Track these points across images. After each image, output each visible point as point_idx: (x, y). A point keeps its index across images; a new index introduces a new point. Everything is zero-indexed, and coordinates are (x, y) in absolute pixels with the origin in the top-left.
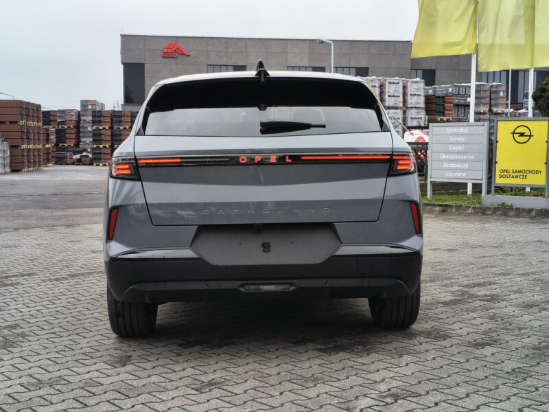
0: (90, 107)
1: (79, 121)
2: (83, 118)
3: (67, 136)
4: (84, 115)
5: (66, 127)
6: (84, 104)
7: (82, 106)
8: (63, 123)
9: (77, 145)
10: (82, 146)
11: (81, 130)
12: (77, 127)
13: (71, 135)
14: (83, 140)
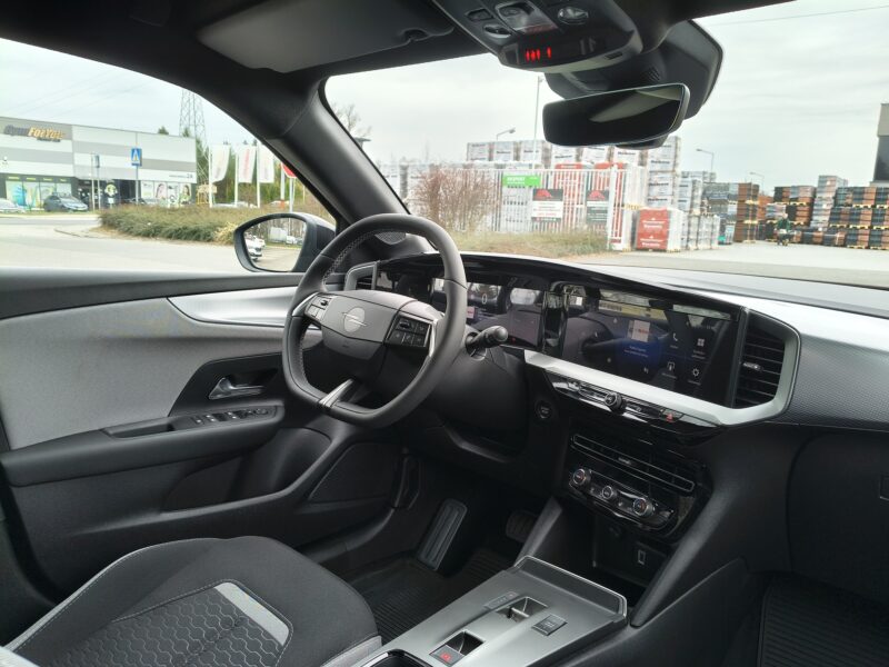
0: (828, 183)
1: (813, 199)
2: (818, 195)
3: (798, 213)
4: (820, 192)
5: (798, 204)
6: (823, 179)
7: (820, 182)
8: (796, 199)
9: (808, 224)
10: (813, 225)
11: (815, 207)
12: (811, 204)
13: (803, 213)
14: (815, 218)
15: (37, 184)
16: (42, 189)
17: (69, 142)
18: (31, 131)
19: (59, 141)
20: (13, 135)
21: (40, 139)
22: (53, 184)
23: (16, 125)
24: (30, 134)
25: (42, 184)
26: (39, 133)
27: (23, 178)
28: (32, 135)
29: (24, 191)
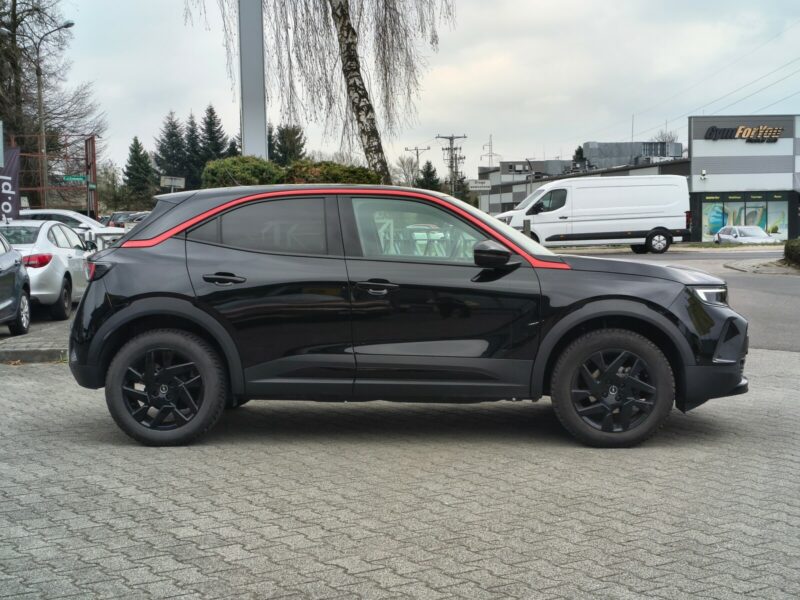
15: (742, 204)
16: (748, 211)
17: (791, 140)
18: (739, 131)
19: (775, 140)
20: (715, 139)
21: (750, 140)
22: (763, 204)
23: (720, 126)
24: (737, 136)
25: (749, 204)
26: (749, 132)
27: (724, 197)
28: (740, 137)
29: (724, 214)
